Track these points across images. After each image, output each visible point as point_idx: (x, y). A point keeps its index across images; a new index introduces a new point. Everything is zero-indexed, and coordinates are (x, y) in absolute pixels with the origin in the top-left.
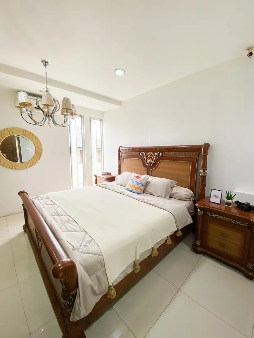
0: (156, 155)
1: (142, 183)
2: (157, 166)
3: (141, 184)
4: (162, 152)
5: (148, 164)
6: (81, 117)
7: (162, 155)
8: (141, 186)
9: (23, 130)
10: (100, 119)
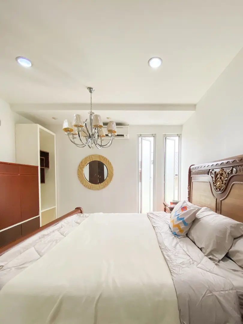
1: (184, 218)
2: (229, 194)
3: (181, 221)
4: (236, 167)
5: (216, 189)
6: (154, 136)
7: (237, 171)
8: (180, 223)
9: (99, 156)
10: (178, 135)
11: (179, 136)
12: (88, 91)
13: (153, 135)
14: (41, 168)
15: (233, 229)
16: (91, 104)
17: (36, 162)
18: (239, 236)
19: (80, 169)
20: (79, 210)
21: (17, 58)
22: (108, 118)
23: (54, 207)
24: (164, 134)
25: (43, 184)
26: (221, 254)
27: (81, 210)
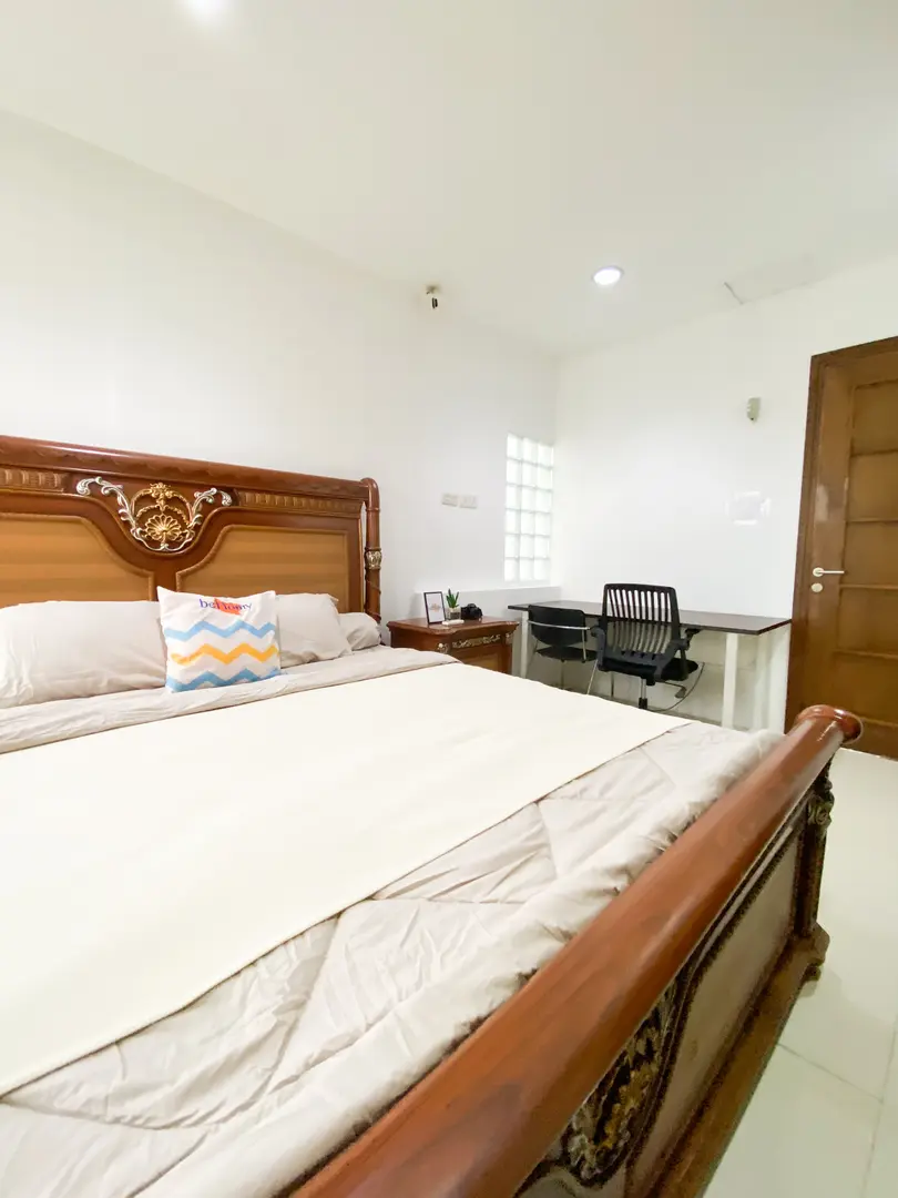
0: (204, 501)
1: (270, 624)
2: (214, 556)
3: (271, 632)
4: (229, 491)
5: (157, 544)
7: (235, 500)
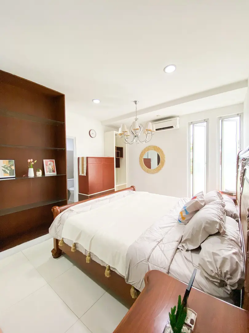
1: (186, 207)
3: (184, 209)
9: (154, 146)
10: (238, 114)
11: (240, 115)
12: (134, 103)
13: (206, 120)
14: (116, 158)
15: (207, 225)
16: (136, 112)
17: (113, 155)
18: (213, 234)
19: (141, 158)
20: (133, 188)
21: (93, 100)
22: (157, 116)
23: (126, 184)
24: (219, 117)
25: (118, 169)
26: (194, 246)
27: (134, 188)
